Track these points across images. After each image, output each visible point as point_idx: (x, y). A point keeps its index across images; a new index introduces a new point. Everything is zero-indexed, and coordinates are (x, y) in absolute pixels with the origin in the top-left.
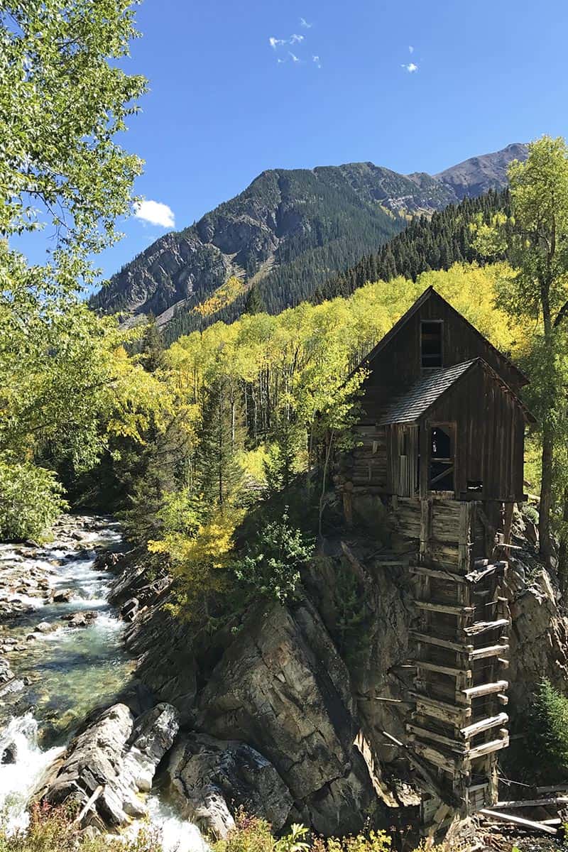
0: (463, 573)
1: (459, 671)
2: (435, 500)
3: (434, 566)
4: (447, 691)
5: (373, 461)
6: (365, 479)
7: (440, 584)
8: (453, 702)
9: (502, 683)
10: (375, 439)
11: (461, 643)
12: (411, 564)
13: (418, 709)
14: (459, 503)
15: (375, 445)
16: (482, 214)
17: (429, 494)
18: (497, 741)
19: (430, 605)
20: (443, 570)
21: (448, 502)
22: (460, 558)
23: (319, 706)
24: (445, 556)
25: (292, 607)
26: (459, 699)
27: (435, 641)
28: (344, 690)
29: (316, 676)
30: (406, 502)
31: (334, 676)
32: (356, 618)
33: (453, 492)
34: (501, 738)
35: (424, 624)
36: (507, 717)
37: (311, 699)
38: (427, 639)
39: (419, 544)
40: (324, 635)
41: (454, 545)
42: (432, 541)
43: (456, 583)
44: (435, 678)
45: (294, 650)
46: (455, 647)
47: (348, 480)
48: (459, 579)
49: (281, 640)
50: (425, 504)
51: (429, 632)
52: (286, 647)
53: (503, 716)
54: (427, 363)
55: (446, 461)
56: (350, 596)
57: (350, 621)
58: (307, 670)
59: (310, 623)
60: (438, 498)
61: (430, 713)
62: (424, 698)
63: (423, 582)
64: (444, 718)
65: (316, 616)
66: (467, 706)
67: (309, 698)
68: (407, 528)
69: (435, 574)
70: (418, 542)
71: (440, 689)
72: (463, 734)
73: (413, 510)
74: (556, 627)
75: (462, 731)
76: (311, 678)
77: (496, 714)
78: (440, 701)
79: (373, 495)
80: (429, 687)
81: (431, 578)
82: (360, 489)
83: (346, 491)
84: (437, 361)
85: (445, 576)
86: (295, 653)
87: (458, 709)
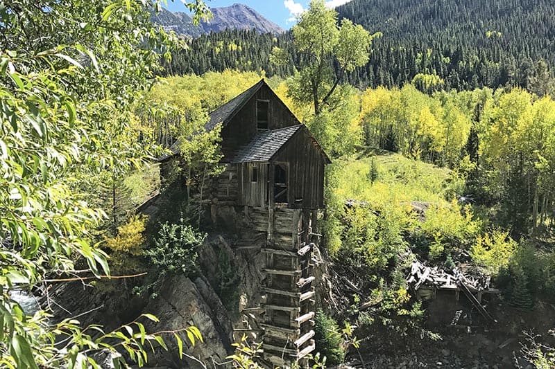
0: (295, 251)
1: (293, 308)
2: (277, 208)
3: (276, 248)
4: (284, 321)
5: (229, 185)
6: (225, 196)
7: (279, 258)
8: (289, 327)
9: (312, 313)
10: (231, 171)
11: (294, 292)
12: (263, 247)
13: (266, 333)
14: (292, 210)
15: (231, 175)
16: (222, 42)
17: (275, 205)
18: (309, 347)
19: (275, 271)
20: (283, 249)
21: (284, 210)
22: (293, 242)
23: (216, 338)
24: (283, 241)
25: (193, 277)
26: (292, 325)
27: (278, 292)
28: (226, 326)
29: (213, 320)
30: (257, 210)
31: (220, 319)
32: (231, 281)
33: (286, 204)
34: (311, 345)
35: (270, 282)
36: (314, 333)
37: (210, 335)
38: (273, 291)
39: (267, 235)
40: (214, 294)
41: (290, 235)
42: (275, 233)
43: (291, 257)
44: (276, 314)
45: (199, 304)
46: (291, 295)
47: (214, 197)
48: (293, 254)
49: (191, 299)
50: (271, 210)
51: (273, 287)
52: (194, 303)
53: (312, 333)
54: (260, 126)
55: (283, 185)
56: (227, 268)
57: (227, 284)
58: (207, 317)
59: (205, 287)
60: (279, 207)
61: (274, 335)
62: (270, 326)
63: (270, 257)
64: (283, 337)
65: (208, 282)
66: (298, 328)
67: (210, 334)
68: (257, 225)
69: (278, 252)
70: (266, 233)
71: (280, 320)
72: (296, 345)
73: (262, 214)
74: (324, 280)
75: (295, 343)
76: (211, 321)
77: (309, 332)
78: (281, 327)
79: (230, 207)
80: (273, 320)
81: (274, 255)
82: (222, 202)
83: (213, 203)
84: (266, 125)
85: (285, 253)
86: (201, 306)
87: (293, 331)
